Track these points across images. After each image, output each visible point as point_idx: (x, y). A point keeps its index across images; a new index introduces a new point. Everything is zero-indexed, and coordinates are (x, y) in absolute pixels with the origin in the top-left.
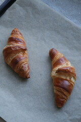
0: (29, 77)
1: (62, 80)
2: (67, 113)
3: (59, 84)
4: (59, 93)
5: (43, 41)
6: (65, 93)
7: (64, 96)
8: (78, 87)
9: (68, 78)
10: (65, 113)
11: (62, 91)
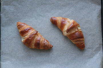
0: (52, 46)
1: (74, 33)
2: (89, 49)
3: (74, 38)
4: (78, 42)
5: (41, 17)
6: (81, 39)
7: (82, 42)
8: (84, 29)
9: (77, 30)
10: (89, 50)
11: (79, 40)
